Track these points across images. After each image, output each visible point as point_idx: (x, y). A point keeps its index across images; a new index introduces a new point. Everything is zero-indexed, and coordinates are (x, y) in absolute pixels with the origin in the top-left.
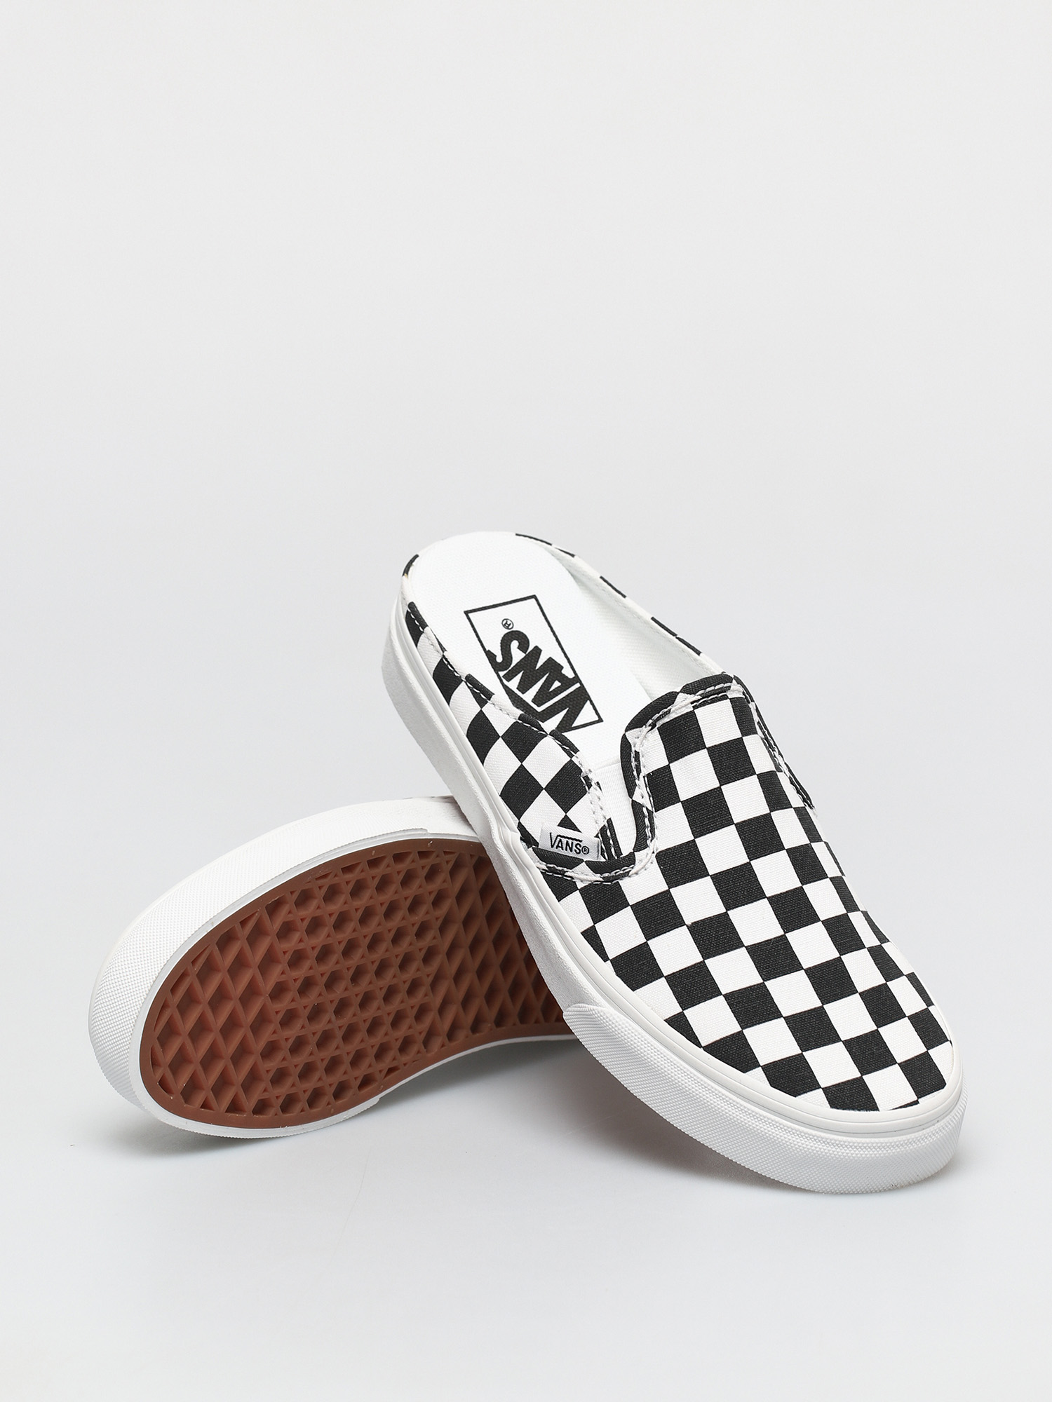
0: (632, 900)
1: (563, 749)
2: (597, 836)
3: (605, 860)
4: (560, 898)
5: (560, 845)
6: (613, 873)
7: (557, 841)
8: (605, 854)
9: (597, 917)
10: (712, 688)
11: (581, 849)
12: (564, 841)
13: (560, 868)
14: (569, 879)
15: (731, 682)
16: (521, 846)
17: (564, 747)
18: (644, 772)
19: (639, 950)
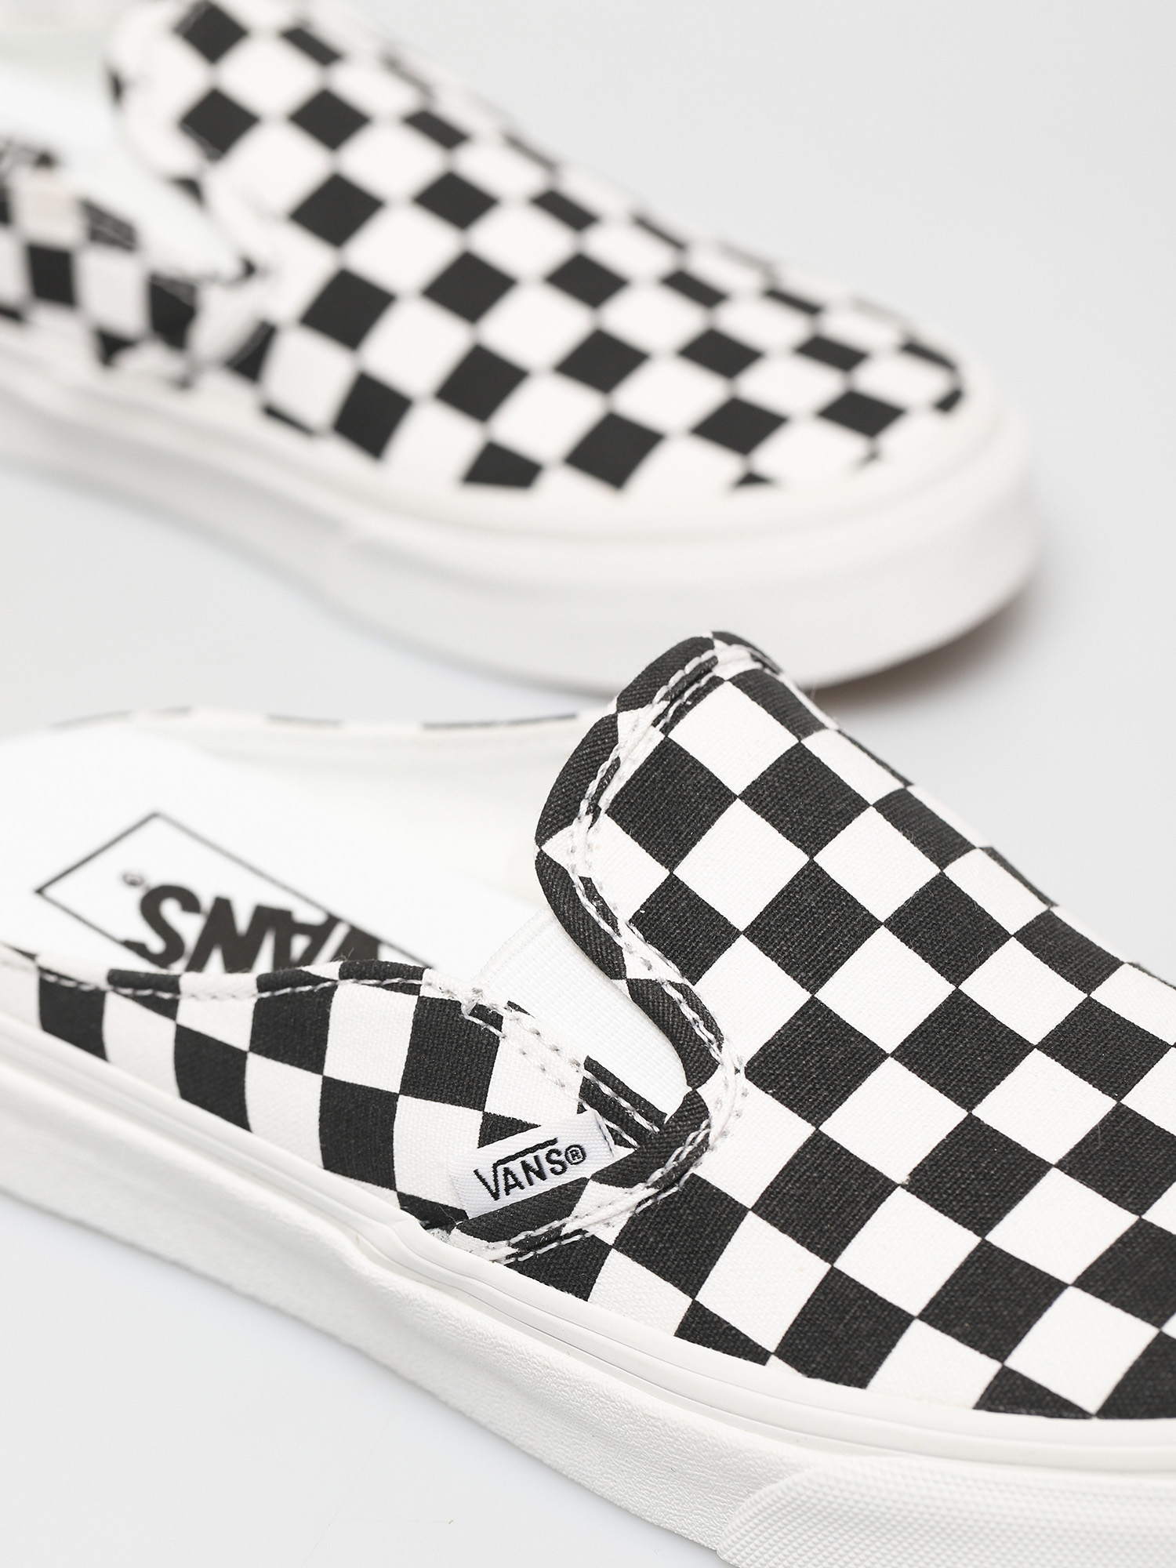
0: (747, 1194)
1: (389, 987)
2: (581, 1110)
3: (631, 1151)
4: (583, 1292)
5: (511, 1182)
6: (671, 1163)
7: (501, 1178)
8: (625, 1136)
9: (688, 1277)
10: (679, 675)
11: (562, 1158)
12: (515, 1166)
13: (544, 1230)
14: (577, 1238)
15: (712, 647)
16: (433, 1239)
17: (388, 981)
18: (624, 914)
19: (826, 1295)
